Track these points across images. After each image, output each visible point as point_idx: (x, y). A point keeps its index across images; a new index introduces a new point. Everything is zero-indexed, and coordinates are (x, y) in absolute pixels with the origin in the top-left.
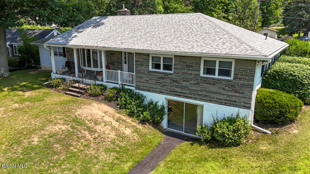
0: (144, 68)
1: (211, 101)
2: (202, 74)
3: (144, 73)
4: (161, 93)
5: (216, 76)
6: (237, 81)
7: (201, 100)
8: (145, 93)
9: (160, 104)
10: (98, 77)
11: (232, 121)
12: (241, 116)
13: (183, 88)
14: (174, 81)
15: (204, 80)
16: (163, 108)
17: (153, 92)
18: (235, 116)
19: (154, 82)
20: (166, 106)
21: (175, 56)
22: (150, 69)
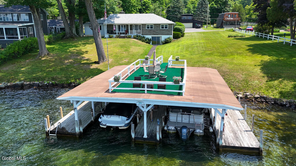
0: (145, 28)
1: (163, 35)
2: (161, 29)
3: (144, 30)
4: (150, 35)
5: (164, 29)
6: (169, 29)
7: (161, 35)
8: (145, 36)
9: (150, 38)
10: (127, 33)
11: (169, 38)
12: (170, 37)
13: (156, 33)
14: (154, 31)
15: (162, 30)
16: (151, 39)
17: (147, 35)
18: (169, 37)
19: (148, 32)
20: (151, 38)
21: (154, 24)
22: (146, 29)
